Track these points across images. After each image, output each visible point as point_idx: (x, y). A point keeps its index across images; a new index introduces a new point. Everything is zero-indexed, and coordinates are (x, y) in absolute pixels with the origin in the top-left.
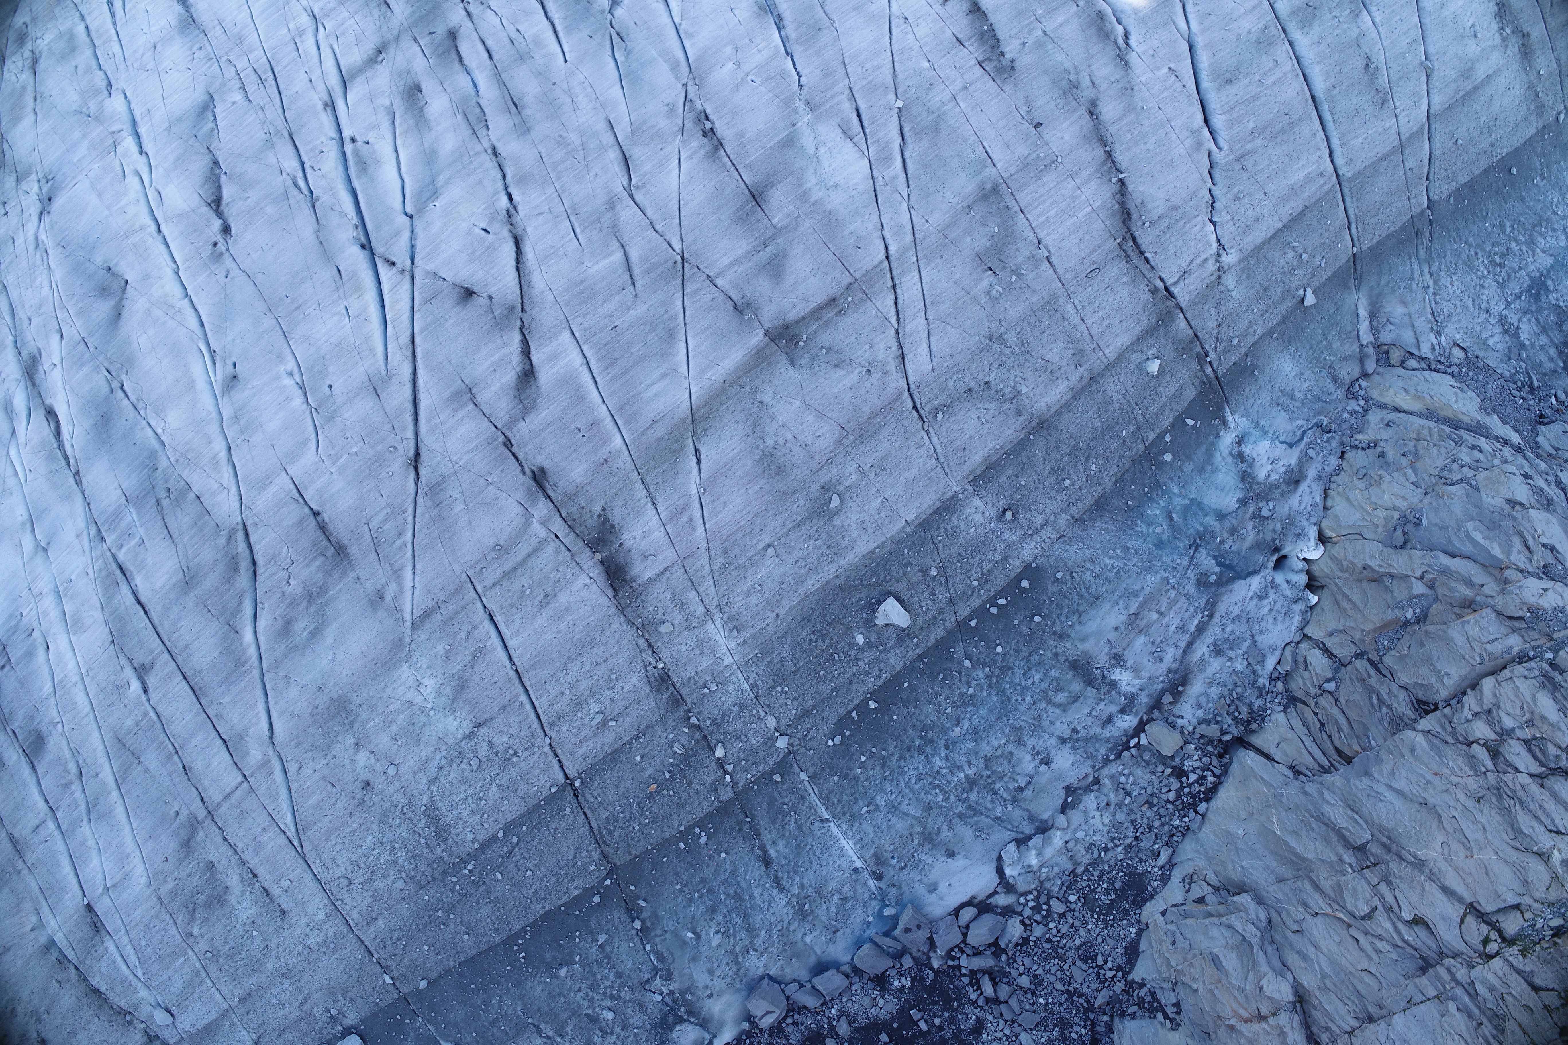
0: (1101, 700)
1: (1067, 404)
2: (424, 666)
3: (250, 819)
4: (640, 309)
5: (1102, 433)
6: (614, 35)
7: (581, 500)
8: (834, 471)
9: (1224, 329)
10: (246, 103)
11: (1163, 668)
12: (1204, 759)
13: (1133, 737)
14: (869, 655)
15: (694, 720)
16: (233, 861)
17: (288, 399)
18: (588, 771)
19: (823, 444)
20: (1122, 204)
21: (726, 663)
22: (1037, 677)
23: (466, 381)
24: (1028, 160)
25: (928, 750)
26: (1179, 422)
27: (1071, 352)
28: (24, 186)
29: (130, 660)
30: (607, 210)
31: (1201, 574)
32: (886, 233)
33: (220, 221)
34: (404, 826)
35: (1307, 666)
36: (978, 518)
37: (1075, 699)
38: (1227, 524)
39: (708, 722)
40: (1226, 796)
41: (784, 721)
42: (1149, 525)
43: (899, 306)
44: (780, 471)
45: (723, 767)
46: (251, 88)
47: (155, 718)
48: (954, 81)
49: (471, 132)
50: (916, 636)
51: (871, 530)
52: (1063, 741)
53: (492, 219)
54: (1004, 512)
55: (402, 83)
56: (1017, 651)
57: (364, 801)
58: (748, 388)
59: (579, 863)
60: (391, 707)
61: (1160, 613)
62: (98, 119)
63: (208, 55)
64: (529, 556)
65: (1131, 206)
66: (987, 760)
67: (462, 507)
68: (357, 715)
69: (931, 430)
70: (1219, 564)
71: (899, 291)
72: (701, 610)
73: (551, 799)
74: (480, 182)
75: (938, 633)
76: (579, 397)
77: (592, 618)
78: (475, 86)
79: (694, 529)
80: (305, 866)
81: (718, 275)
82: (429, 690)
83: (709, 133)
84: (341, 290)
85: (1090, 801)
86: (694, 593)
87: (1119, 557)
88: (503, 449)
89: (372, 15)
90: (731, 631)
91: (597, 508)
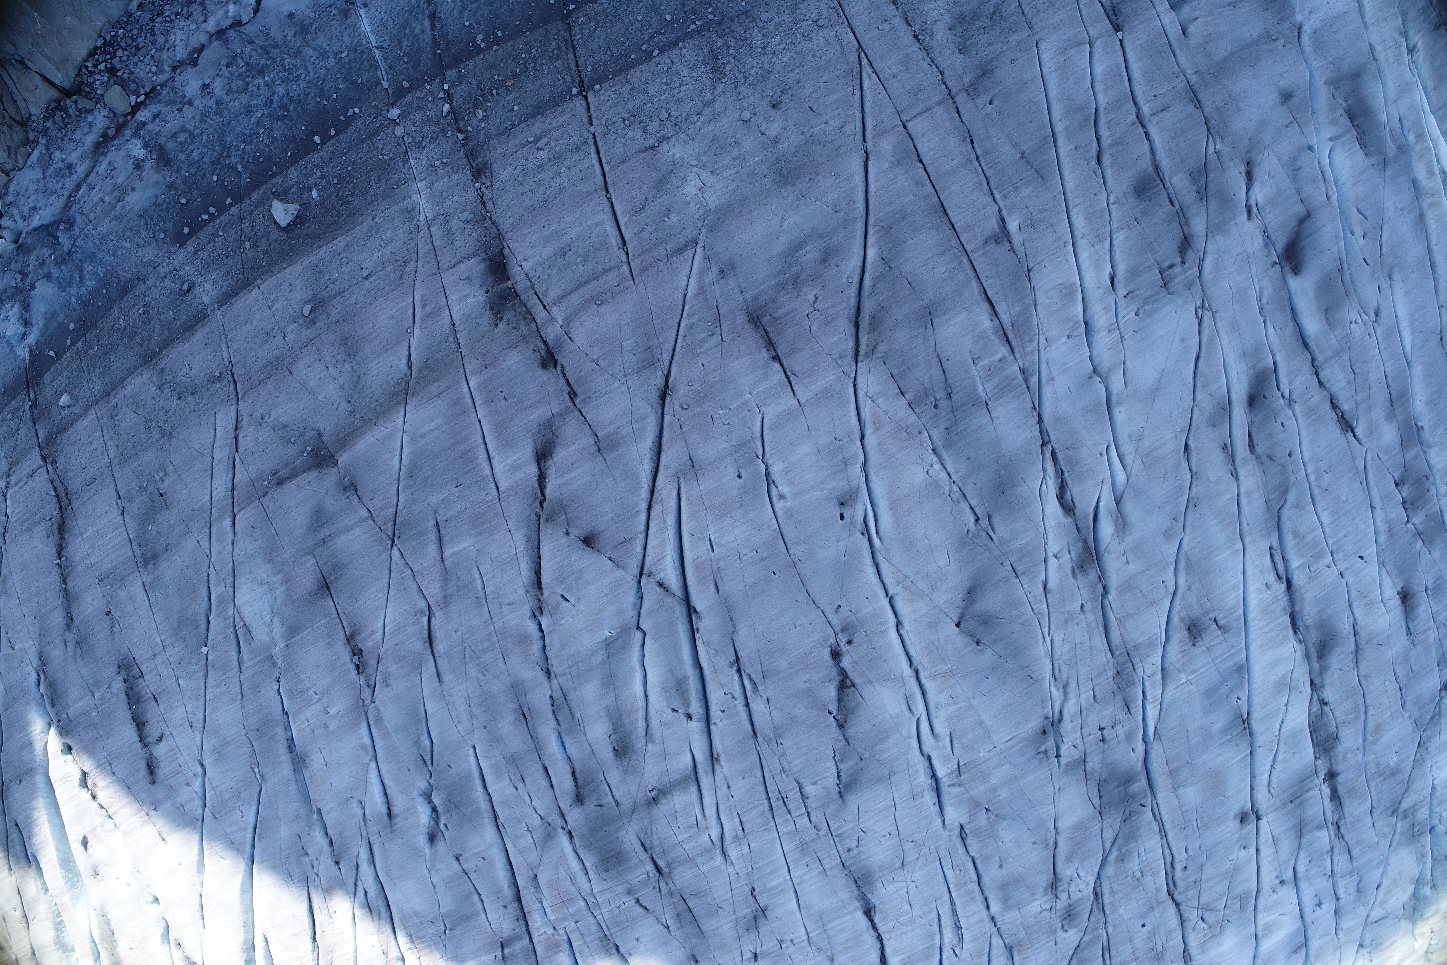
0: (156, 134)
1: (129, 375)
2: (692, 204)
3: (908, 87)
4: (434, 499)
5: (111, 349)
6: (429, 762)
7: (515, 335)
8: (303, 336)
9: (15, 428)
10: (801, 780)
11: (110, 157)
12: (92, 80)
13: (142, 103)
14: (312, 180)
15: (461, 136)
16: (937, 52)
17: (785, 472)
18: (563, 101)
19: (307, 360)
20: (62, 538)
21: (424, 183)
22: (194, 155)
23: (601, 459)
24: (119, 584)
25: (285, 100)
26: (59, 355)
27: (117, 418)
28: (1076, 754)
29: (1012, 250)
30: (451, 596)
31: (70, 231)
32: (230, 536)
33: (842, 665)
34: (748, 66)
35: (9, 150)
36: (208, 287)
37: (174, 135)
38: (46, 270)
39: (449, 134)
40: (80, 49)
41: (389, 131)
42: (96, 273)
43: (232, 472)
44: (345, 341)
45: (449, 96)
46: (794, 794)
47: (996, 192)
48: (162, 663)
49: (568, 698)
50: (273, 193)
51: (286, 283)
52: (190, 103)
53: (556, 607)
54: (189, 290)
55: (632, 763)
56: (204, 176)
57: (782, 92)
58: (358, 416)
59: (592, 24)
60: (733, 171)
61: (103, 201)
62: (975, 805)
63: (841, 841)
64: (572, 292)
65: (57, 535)
66: (245, 90)
67: (624, 343)
68: (770, 168)
69: (227, 363)
70: (57, 238)
71: (230, 484)
72: (433, 229)
73: (602, 80)
74: (564, 646)
75: (256, 195)
76: (499, 427)
77: (526, 231)
78: (563, 744)
79: (423, 298)
80: (861, 41)
81: (364, 520)
82: (693, 183)
83: (357, 652)
84: (715, 568)
85: (181, 53)
86: (436, 244)
87: (120, 247)
88: (578, 391)
89: (659, 838)
90: (413, 209)
91: (502, 326)
